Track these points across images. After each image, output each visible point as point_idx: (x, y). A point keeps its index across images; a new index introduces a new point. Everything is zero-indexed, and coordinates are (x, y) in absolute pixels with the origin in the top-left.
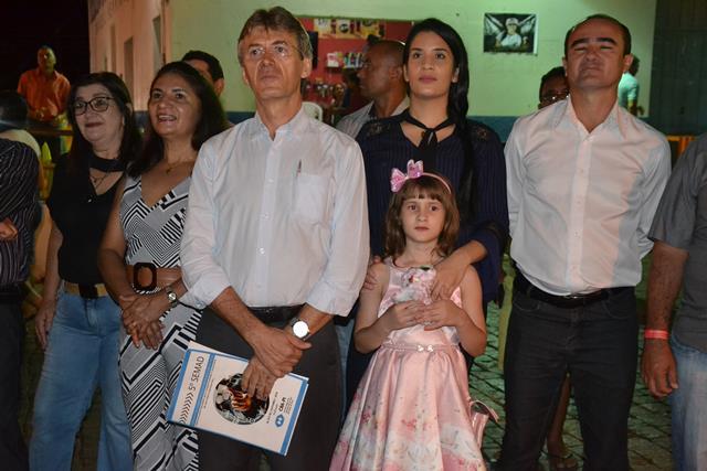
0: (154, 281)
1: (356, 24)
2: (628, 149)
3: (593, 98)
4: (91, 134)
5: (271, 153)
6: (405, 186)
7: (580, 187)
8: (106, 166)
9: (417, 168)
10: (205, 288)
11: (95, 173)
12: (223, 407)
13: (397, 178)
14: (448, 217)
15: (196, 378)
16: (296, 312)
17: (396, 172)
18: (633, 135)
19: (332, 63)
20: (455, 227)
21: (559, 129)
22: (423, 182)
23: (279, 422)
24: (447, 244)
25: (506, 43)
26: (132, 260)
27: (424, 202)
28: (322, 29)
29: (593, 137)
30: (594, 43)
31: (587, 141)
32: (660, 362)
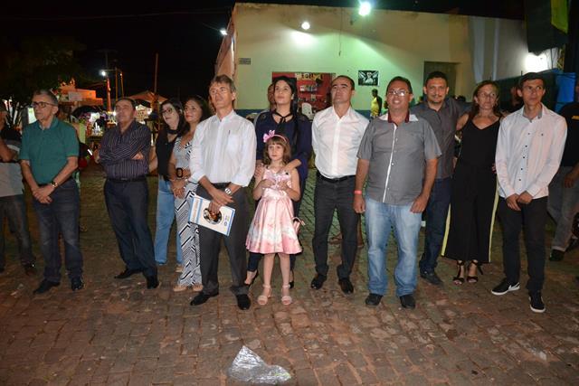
0: (182, 174)
1: (311, 75)
2: (354, 125)
3: (341, 106)
4: (168, 122)
5: (220, 128)
6: (268, 140)
7: (337, 139)
8: (173, 132)
9: (272, 133)
10: (196, 176)
11: (169, 135)
12: (207, 218)
13: (266, 137)
14: (285, 151)
15: (196, 207)
16: (227, 185)
17: (265, 135)
18: (355, 119)
19: (302, 90)
20: (288, 153)
21: (330, 117)
22: (275, 138)
23: (225, 224)
24: (286, 160)
25: (367, 81)
26: (177, 167)
27: (275, 146)
28: (298, 77)
29: (341, 120)
30: (340, 86)
31: (339, 121)
32: (359, 202)
